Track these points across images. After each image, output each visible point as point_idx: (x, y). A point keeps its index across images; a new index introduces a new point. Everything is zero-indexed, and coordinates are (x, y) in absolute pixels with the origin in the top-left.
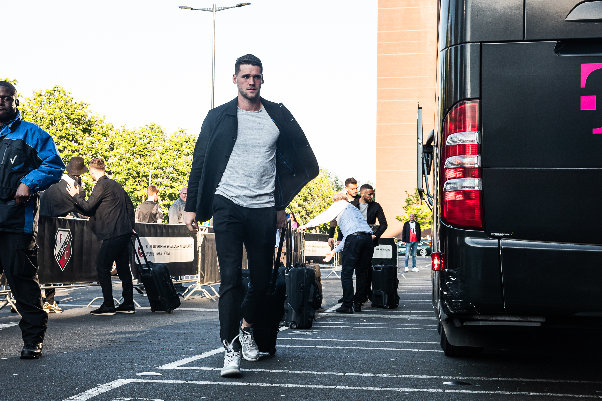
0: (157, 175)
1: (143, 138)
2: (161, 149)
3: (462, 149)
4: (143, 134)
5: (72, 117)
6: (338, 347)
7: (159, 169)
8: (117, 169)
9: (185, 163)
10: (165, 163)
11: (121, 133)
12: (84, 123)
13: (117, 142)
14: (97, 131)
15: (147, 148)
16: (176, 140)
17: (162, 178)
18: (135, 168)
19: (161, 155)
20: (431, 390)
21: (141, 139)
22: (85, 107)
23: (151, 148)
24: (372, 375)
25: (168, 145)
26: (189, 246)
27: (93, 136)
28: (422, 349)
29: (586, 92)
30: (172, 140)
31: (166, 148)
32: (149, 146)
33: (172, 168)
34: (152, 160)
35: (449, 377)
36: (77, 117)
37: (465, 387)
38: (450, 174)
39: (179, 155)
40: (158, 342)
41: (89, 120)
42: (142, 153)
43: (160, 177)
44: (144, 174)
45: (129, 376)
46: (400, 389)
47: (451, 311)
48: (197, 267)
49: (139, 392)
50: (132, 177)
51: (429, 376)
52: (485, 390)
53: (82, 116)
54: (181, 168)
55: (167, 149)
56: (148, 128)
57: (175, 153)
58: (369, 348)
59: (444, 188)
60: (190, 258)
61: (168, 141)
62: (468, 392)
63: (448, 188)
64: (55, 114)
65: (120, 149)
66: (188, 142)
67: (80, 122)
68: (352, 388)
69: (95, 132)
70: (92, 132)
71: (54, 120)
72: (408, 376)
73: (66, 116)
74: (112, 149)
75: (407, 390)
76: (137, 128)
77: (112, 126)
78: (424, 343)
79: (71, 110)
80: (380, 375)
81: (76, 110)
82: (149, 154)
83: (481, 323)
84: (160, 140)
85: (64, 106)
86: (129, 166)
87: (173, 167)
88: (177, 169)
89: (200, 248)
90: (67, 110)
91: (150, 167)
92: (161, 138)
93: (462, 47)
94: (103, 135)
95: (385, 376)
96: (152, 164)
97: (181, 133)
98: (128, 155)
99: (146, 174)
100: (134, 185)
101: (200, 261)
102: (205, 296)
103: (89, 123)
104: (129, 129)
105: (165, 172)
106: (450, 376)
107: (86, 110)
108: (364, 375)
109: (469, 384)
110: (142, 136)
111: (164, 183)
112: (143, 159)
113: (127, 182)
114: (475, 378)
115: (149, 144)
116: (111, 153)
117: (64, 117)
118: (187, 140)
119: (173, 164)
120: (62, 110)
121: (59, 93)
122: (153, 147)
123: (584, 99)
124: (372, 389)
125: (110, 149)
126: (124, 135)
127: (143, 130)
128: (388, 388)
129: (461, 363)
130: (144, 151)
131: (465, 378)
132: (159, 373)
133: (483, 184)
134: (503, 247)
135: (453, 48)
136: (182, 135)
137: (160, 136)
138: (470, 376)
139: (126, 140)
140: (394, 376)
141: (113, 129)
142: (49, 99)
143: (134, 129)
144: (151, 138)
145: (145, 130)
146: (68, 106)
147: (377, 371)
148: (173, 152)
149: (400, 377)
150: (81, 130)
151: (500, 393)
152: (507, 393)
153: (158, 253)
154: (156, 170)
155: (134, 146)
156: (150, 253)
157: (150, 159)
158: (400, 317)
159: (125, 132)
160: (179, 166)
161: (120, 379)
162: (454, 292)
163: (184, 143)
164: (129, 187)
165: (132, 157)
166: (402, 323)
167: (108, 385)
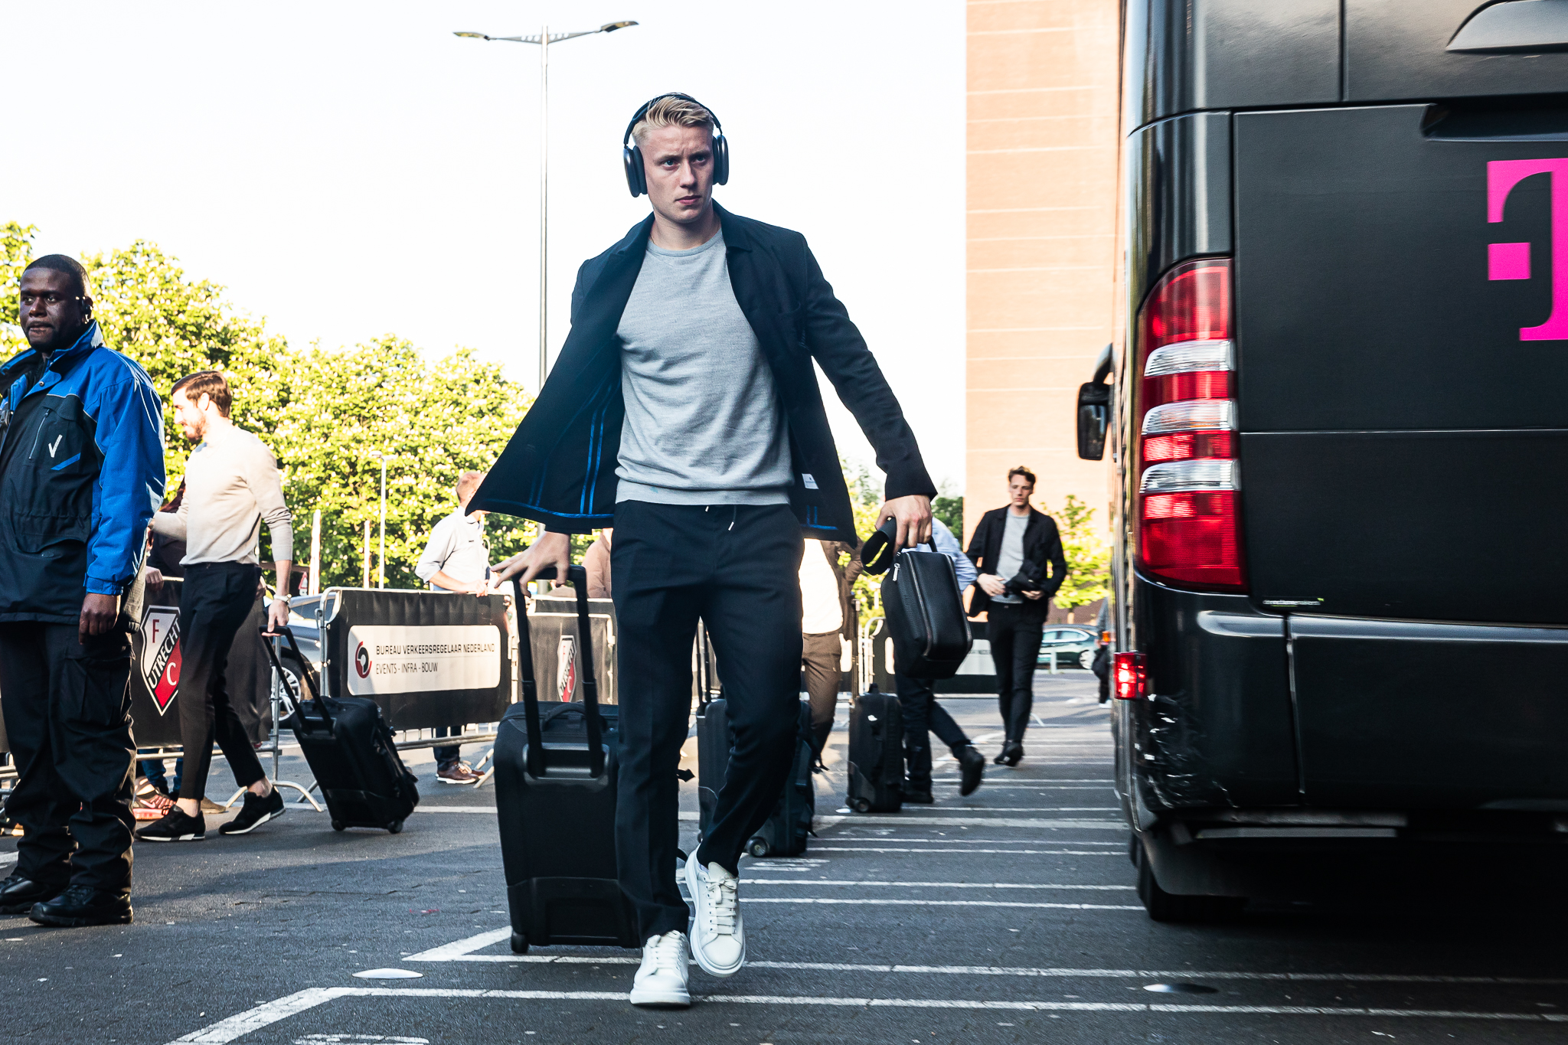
0: (403, 468)
1: (363, 373)
2: (412, 400)
3: (1188, 386)
4: (365, 362)
5: (181, 319)
6: (873, 902)
7: (406, 451)
8: (300, 454)
9: (473, 436)
10: (423, 438)
11: (309, 360)
12: (213, 335)
13: (299, 384)
14: (246, 357)
15: (376, 398)
16: (449, 378)
17: (413, 476)
18: (344, 453)
19: (410, 416)
20: (1115, 1006)
21: (358, 374)
22: (213, 294)
23: (385, 398)
24: (964, 970)
25: (430, 391)
26: (489, 648)
27: (236, 368)
28: (1090, 904)
29: (1505, 233)
30: (443, 376)
31: (424, 399)
32: (381, 394)
33: (441, 451)
34: (389, 429)
35: (1162, 973)
36: (192, 320)
37: (1202, 996)
38: (1158, 449)
39: (457, 417)
40: (410, 894)
41: (225, 329)
42: (364, 413)
43: (410, 472)
44: (367, 468)
45: (336, 979)
46: (1035, 1004)
47: (1165, 803)
48: (508, 699)
49: (364, 1021)
50: (337, 473)
51: (1111, 971)
52: (1255, 1005)
53: (207, 318)
54: (464, 449)
55: (426, 401)
56: (378, 347)
57: (449, 409)
58: (955, 903)
59: (1143, 485)
60: (492, 680)
61: (429, 379)
62: (1208, 1008)
63: (1154, 485)
64: (136, 312)
65: (305, 402)
66: (482, 381)
67: (200, 333)
68: (913, 1003)
69: (241, 359)
70: (233, 358)
71: (135, 328)
72: (1055, 972)
73: (166, 318)
74: (284, 402)
75: (1054, 1006)
76: (349, 347)
77: (285, 343)
78: (1094, 887)
79: (178, 301)
80: (983, 970)
81: (191, 302)
82: (381, 414)
83: (1243, 833)
84: (409, 378)
85: (158, 292)
86: (328, 447)
87: (442, 445)
88: (454, 452)
89: (515, 652)
90: (168, 302)
91: (385, 447)
92: (410, 372)
93: (1183, 122)
94: (262, 365)
95: (997, 971)
96: (387, 440)
97: (463, 358)
98: (327, 417)
99: (372, 466)
100: (343, 495)
101: (515, 684)
103: (226, 335)
104: (329, 350)
105: (421, 460)
106: (1163, 970)
107: (215, 302)
108: (943, 970)
109: (1213, 991)
110: (361, 367)
111: (420, 489)
113: (324, 485)
114: (1227, 975)
115: (381, 387)
116: (284, 412)
117: (162, 321)
118: (478, 377)
119: (444, 440)
120: (154, 301)
121: (146, 258)
122: (389, 397)
123: (1496, 251)
124: (963, 1004)
125: (280, 401)
126: (316, 366)
127: (366, 352)
128: (1006, 1003)
129: (1189, 937)
130: (368, 407)
131: (1200, 975)
132: (414, 971)
133: (1244, 474)
134: (1295, 635)
135: (1160, 125)
136: (466, 364)
137: (409, 367)
138: (1213, 970)
139: (320, 379)
141: (286, 350)
142: (121, 273)
143: (342, 350)
144: (385, 372)
145: (370, 352)
146: (170, 292)
147: (974, 960)
148: (442, 408)
149: (1035, 974)
150: (205, 353)
151: (1293, 1010)
152: (1311, 1010)
153: (408, 668)
154: (400, 454)
155: (342, 394)
156: (385, 667)
157: (383, 428)
158: (1032, 823)
159: (320, 356)
160: (458, 445)
161: (312, 989)
162: (1172, 754)
163: (472, 385)
164: (331, 499)
165: (337, 422)
166: (1036, 838)
167: (283, 1003)
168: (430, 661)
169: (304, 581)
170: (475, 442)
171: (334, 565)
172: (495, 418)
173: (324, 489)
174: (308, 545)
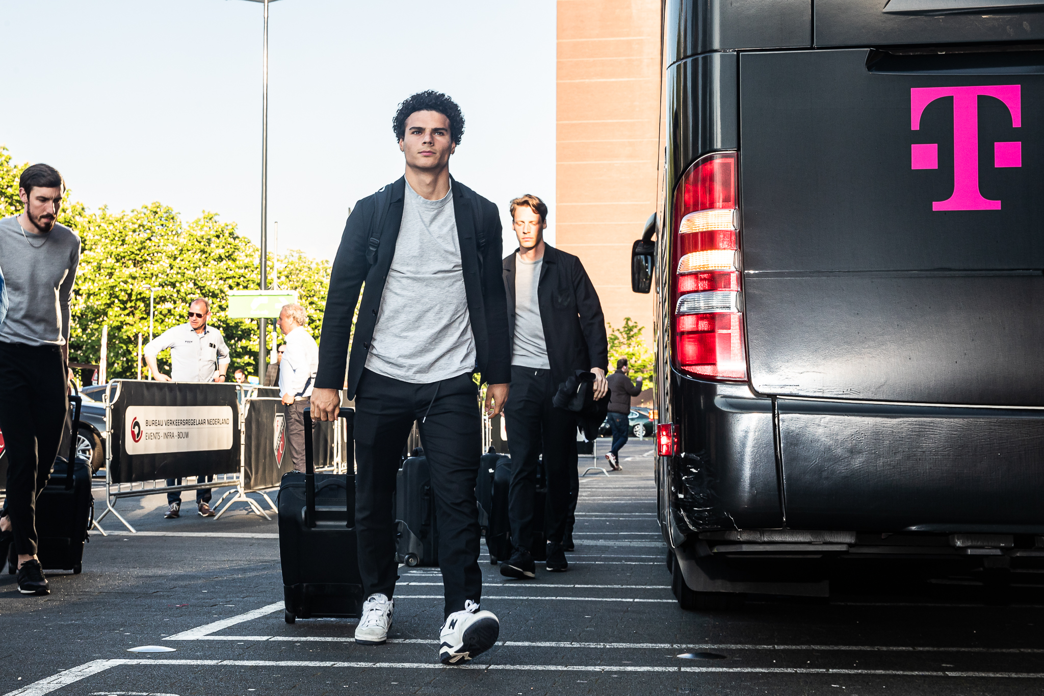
0: (165, 297)
1: (138, 230)
2: (172, 249)
3: (708, 240)
4: (139, 222)
6: (491, 597)
7: (168, 285)
8: (92, 287)
9: (214, 274)
10: (179, 276)
11: (99, 221)
13: (92, 238)
15: (147, 248)
16: (199, 234)
17: (172, 302)
18: (123, 286)
19: (171, 260)
20: (656, 669)
23: (153, 248)
24: (553, 644)
25: (185, 243)
26: (225, 422)
28: (640, 598)
29: (922, 137)
30: (194, 233)
31: (180, 248)
32: (150, 245)
33: (191, 285)
34: (155, 269)
35: (689, 646)
37: (716, 661)
38: (688, 284)
39: (203, 261)
40: (168, 594)
42: (138, 258)
43: (170, 300)
44: (139, 297)
45: (115, 653)
46: (602, 668)
47: (691, 527)
48: (238, 458)
49: (135, 682)
50: (119, 300)
51: (653, 645)
52: (751, 667)
54: (208, 283)
55: (182, 250)
56: (148, 213)
57: (198, 256)
58: (547, 598)
59: (677, 309)
60: (227, 444)
61: (184, 235)
62: (720, 670)
63: (684, 309)
65: (96, 250)
66: (221, 236)
68: (518, 667)
72: (615, 645)
75: (615, 669)
76: (128, 212)
77: (83, 209)
78: (643, 587)
79: (7, 179)
80: (567, 645)
82: (150, 259)
83: (745, 548)
84: (170, 234)
86: (111, 282)
87: (193, 281)
88: (202, 285)
89: (243, 425)
91: (152, 282)
92: (171, 230)
93: (705, 59)
95: (576, 645)
96: (154, 277)
97: (208, 220)
98: (111, 261)
99: (142, 296)
100: (123, 316)
101: (243, 448)
102: (253, 511)
104: (114, 213)
105: (178, 291)
106: (690, 643)
108: (539, 644)
109: (723, 657)
110: (136, 226)
111: (178, 311)
112: (138, 269)
113: (110, 309)
114: (733, 647)
115: (150, 240)
118: (218, 233)
119: (194, 277)
122: (156, 247)
123: (916, 149)
124: (553, 668)
126: (104, 225)
127: (139, 216)
128: (582, 667)
129: (708, 621)
130: (141, 254)
131: (716, 647)
132: (171, 647)
133: (744, 301)
135: (689, 61)
136: (210, 224)
137: (171, 226)
138: (724, 643)
139: (107, 235)
140: (592, 646)
141: (84, 214)
143: (122, 214)
144: (153, 229)
145: (143, 215)
147: (561, 637)
148: (193, 255)
149: (602, 647)
151: (777, 670)
152: (789, 670)
153: (168, 435)
154: (163, 287)
155: (122, 245)
156: (152, 434)
157: (151, 268)
158: (601, 542)
159: (106, 219)
160: (204, 281)
161: (97, 660)
162: (695, 494)
163: (214, 239)
164: (113, 318)
165: (118, 264)
166: (603, 553)
167: (77, 670)
168: (183, 431)
169: (96, 375)
170: (216, 278)
171: (116, 365)
172: (230, 263)
173: (110, 312)
174: (98, 350)
